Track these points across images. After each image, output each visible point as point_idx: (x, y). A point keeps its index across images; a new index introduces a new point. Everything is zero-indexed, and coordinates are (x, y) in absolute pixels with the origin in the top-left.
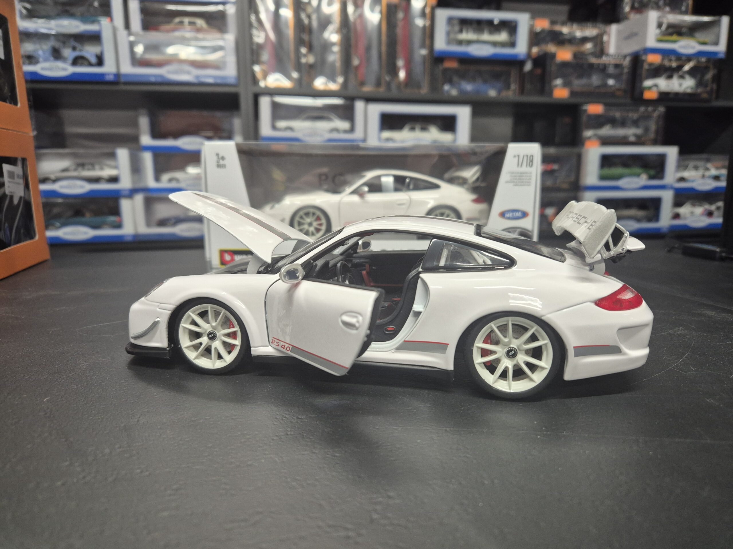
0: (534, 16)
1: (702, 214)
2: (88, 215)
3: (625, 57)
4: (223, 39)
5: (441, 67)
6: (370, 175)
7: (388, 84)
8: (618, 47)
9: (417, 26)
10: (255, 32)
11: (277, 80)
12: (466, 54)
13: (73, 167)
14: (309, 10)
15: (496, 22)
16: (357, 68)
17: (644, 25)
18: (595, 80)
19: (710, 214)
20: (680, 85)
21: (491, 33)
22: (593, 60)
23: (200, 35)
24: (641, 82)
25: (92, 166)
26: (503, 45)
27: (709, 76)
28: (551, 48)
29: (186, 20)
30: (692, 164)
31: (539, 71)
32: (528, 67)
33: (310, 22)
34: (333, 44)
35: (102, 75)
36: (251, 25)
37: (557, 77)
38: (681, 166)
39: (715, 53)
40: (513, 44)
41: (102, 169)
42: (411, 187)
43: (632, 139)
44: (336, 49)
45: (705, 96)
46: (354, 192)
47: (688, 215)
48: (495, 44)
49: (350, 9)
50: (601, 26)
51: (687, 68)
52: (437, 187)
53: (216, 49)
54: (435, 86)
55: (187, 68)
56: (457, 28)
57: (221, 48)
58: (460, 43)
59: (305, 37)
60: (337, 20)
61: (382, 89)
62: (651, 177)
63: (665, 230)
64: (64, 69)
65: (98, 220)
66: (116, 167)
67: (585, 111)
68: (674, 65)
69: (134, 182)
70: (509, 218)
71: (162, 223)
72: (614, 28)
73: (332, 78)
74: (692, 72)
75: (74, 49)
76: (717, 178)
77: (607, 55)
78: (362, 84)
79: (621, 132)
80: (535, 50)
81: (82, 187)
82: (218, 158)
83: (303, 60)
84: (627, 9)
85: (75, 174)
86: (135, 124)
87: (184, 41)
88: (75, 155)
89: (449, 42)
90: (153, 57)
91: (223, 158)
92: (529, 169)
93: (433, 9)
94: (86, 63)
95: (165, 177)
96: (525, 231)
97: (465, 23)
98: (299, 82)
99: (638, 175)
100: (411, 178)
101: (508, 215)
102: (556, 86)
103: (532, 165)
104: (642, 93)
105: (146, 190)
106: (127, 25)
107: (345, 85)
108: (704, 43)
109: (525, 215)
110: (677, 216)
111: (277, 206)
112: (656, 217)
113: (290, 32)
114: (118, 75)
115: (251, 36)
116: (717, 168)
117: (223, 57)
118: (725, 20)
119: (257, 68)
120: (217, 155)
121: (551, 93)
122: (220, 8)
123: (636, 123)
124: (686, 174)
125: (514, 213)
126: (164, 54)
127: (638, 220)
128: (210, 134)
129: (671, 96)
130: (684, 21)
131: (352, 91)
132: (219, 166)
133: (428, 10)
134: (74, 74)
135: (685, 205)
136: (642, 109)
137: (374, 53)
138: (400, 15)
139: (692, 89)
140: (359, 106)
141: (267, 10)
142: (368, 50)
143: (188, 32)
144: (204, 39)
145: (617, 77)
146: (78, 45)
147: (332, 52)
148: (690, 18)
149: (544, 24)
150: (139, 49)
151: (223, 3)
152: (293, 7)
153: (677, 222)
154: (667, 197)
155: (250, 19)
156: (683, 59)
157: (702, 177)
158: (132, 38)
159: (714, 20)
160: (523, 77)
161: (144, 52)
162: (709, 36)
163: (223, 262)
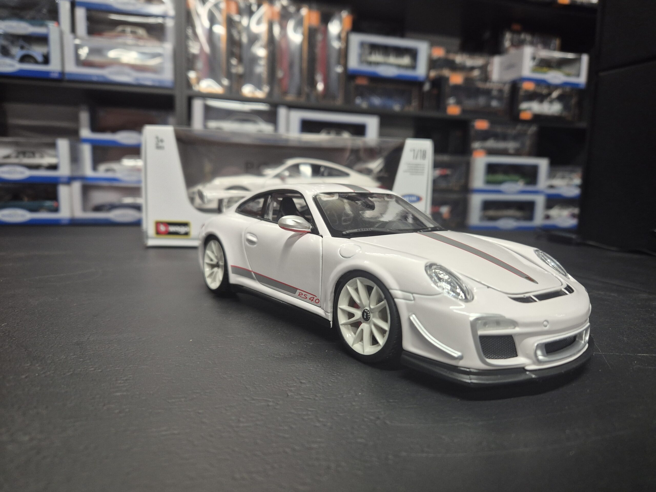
0: (433, 44)
1: (568, 216)
2: (25, 199)
3: (505, 84)
4: (162, 47)
5: (353, 84)
6: (291, 162)
7: (308, 96)
8: (500, 74)
9: (334, 48)
10: (191, 43)
11: (209, 86)
12: (376, 73)
13: (15, 155)
14: (240, 27)
16: (281, 80)
17: (521, 58)
18: (482, 101)
19: (574, 217)
20: (549, 109)
21: (396, 57)
22: (481, 85)
23: (141, 43)
24: (518, 105)
25: (33, 154)
26: (406, 67)
27: (574, 101)
28: (446, 72)
29: (128, 29)
30: (559, 174)
31: (435, 92)
32: (427, 87)
33: (240, 38)
34: (261, 58)
35: (48, 73)
36: (187, 37)
37: (450, 96)
38: (551, 175)
39: (577, 85)
40: (413, 67)
41: (42, 157)
42: (326, 174)
43: (511, 151)
44: (263, 63)
45: (569, 118)
46: (277, 176)
47: (557, 217)
48: (399, 66)
49: (277, 30)
50: (486, 57)
51: (555, 94)
52: (347, 175)
53: (154, 56)
54: (348, 98)
55: (127, 70)
56: (367, 51)
57: (159, 55)
58: (370, 63)
59: (236, 50)
60: (264, 38)
61: (302, 99)
62: (526, 184)
63: (538, 229)
64: (11, 66)
65: (35, 204)
66: (56, 156)
67: (473, 126)
68: (545, 91)
69: (72, 170)
71: (98, 209)
72: (497, 60)
73: (259, 86)
74: (560, 98)
75: (22, 48)
77: (490, 82)
78: (285, 93)
79: (501, 145)
80: (433, 73)
81: (22, 173)
82: (158, 141)
83: (234, 70)
84: (507, 44)
85: (16, 161)
86: (76, 119)
87: (125, 46)
88: (16, 144)
89: (362, 61)
90: (96, 59)
91: (162, 141)
92: (422, 161)
93: (348, 34)
94: (32, 60)
95: (102, 167)
97: (374, 48)
98: (229, 89)
99: (516, 181)
100: (326, 167)
102: (450, 104)
103: (425, 157)
104: (518, 114)
105: (83, 178)
106: (73, 30)
107: (270, 94)
108: (569, 76)
109: (419, 199)
110: (548, 217)
112: (530, 217)
113: (223, 45)
114: (62, 74)
115: (186, 47)
117: (161, 63)
118: (585, 59)
119: (192, 75)
120: (157, 138)
121: (445, 109)
122: (160, 20)
123: (515, 138)
124: (557, 182)
125: (411, 198)
126: (106, 56)
127: (517, 219)
129: (542, 118)
130: (552, 57)
131: (276, 97)
132: (159, 147)
133: (343, 35)
134: (21, 71)
135: (554, 208)
136: (519, 127)
137: (296, 70)
138: (319, 37)
139: (559, 112)
141: (202, 26)
142: (291, 65)
143: (130, 40)
144: (144, 46)
145: (500, 98)
146: (26, 45)
147: (260, 65)
148: (558, 55)
149: (439, 53)
150: (84, 52)
151: (164, 16)
152: (225, 24)
153: (548, 222)
154: (540, 200)
155: (186, 32)
156: (551, 87)
157: (568, 185)
158: (77, 41)
159: (577, 58)
160: (422, 96)
161: (88, 54)
162: (573, 70)
163: (158, 233)
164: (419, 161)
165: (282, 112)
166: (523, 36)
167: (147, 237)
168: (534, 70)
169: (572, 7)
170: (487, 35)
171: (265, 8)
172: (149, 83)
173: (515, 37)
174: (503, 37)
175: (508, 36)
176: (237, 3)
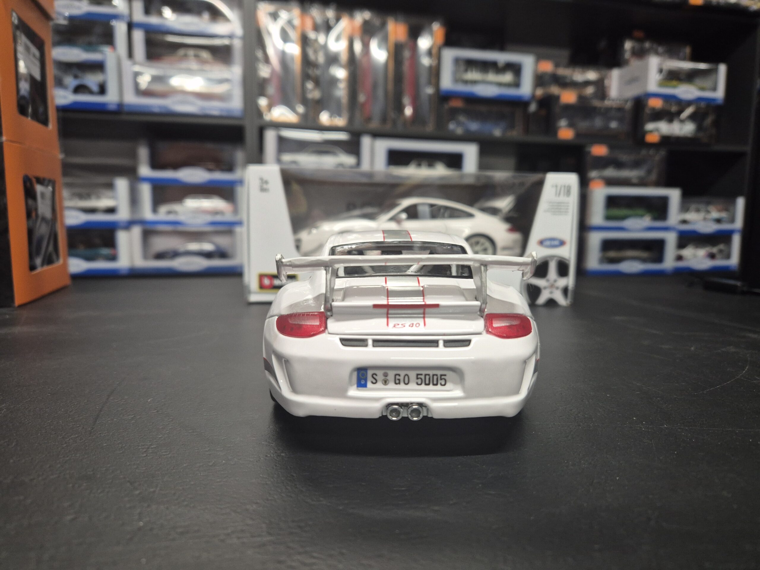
0: (539, 58)
1: (705, 257)
2: (81, 247)
3: (626, 101)
4: (230, 72)
5: (446, 106)
7: (394, 122)
8: (619, 90)
9: (424, 65)
10: (260, 66)
11: (283, 114)
12: (472, 94)
13: (70, 197)
14: (316, 46)
15: (501, 64)
16: (363, 105)
17: (645, 70)
18: (598, 122)
19: (712, 256)
20: (681, 129)
21: (496, 73)
22: (596, 103)
23: (207, 67)
24: (642, 125)
25: (89, 197)
26: (507, 85)
27: (709, 120)
28: (555, 90)
29: (191, 53)
30: (693, 206)
31: (543, 112)
32: (533, 107)
33: (317, 58)
34: (340, 81)
35: (103, 105)
36: (257, 59)
37: (560, 118)
38: (684, 208)
39: (714, 100)
40: (517, 84)
42: (446, 215)
43: (635, 181)
44: (342, 85)
45: (705, 140)
46: (392, 219)
47: (691, 257)
48: (500, 84)
49: (358, 47)
50: (603, 70)
51: (689, 111)
52: (470, 215)
53: (222, 81)
54: (441, 123)
55: (192, 99)
56: (462, 68)
57: (226, 81)
58: (466, 82)
59: (310, 72)
60: (344, 57)
61: (388, 126)
62: (655, 219)
63: (669, 271)
64: (65, 97)
65: (91, 252)
66: (114, 198)
67: (589, 153)
68: (674, 109)
69: (132, 213)
70: (548, 247)
71: (160, 256)
72: (615, 73)
73: (336, 112)
74: (692, 117)
75: (76, 77)
76: (718, 221)
77: (609, 99)
78: (369, 119)
79: (625, 173)
80: (539, 92)
81: (77, 217)
82: (261, 183)
83: (310, 96)
84: (627, 55)
85: (72, 204)
86: (134, 156)
87: (189, 72)
88: (72, 185)
89: (457, 80)
90: (158, 87)
91: (266, 182)
92: (566, 199)
93: (440, 49)
94: (87, 91)
95: (163, 209)
97: (470, 64)
98: (304, 117)
99: (642, 216)
100: (445, 208)
101: (546, 243)
102: (561, 127)
103: (570, 194)
104: (644, 136)
105: (142, 222)
106: (130, 54)
107: (351, 120)
108: (703, 89)
109: (562, 243)
110: (680, 258)
111: (314, 231)
112: (659, 258)
113: (297, 66)
114: (120, 105)
115: (255, 71)
116: (719, 211)
117: (229, 89)
118: (722, 69)
119: (263, 102)
120: (261, 179)
121: (555, 133)
122: (226, 42)
123: (636, 165)
124: (691, 216)
125: (552, 242)
126: (167, 84)
127: (644, 260)
128: (212, 166)
129: (672, 140)
130: (682, 68)
131: (358, 125)
132: (263, 190)
133: (434, 51)
134: (76, 103)
135: (688, 248)
136: (644, 152)
137: (380, 93)
138: (407, 54)
139: (692, 133)
141: (274, 46)
142: (375, 86)
143: (194, 65)
144: (211, 72)
145: (620, 120)
146: (80, 74)
147: (338, 88)
148: (687, 65)
149: (547, 67)
150: (144, 81)
151: (231, 37)
152: (300, 43)
153: (681, 264)
154: (671, 238)
155: (255, 52)
156: (683, 104)
157: (705, 219)
158: (137, 68)
159: (712, 68)
160: (528, 118)
161: (150, 83)
162: (707, 82)
163: (262, 287)
164: (563, 198)
165: (366, 141)
166: (647, 45)
167: (249, 292)
168: (661, 84)
169: (707, 8)
170: (603, 44)
171: (344, 23)
172: (215, 113)
173: (637, 45)
174: (622, 46)
175: (628, 45)
176: (313, 19)
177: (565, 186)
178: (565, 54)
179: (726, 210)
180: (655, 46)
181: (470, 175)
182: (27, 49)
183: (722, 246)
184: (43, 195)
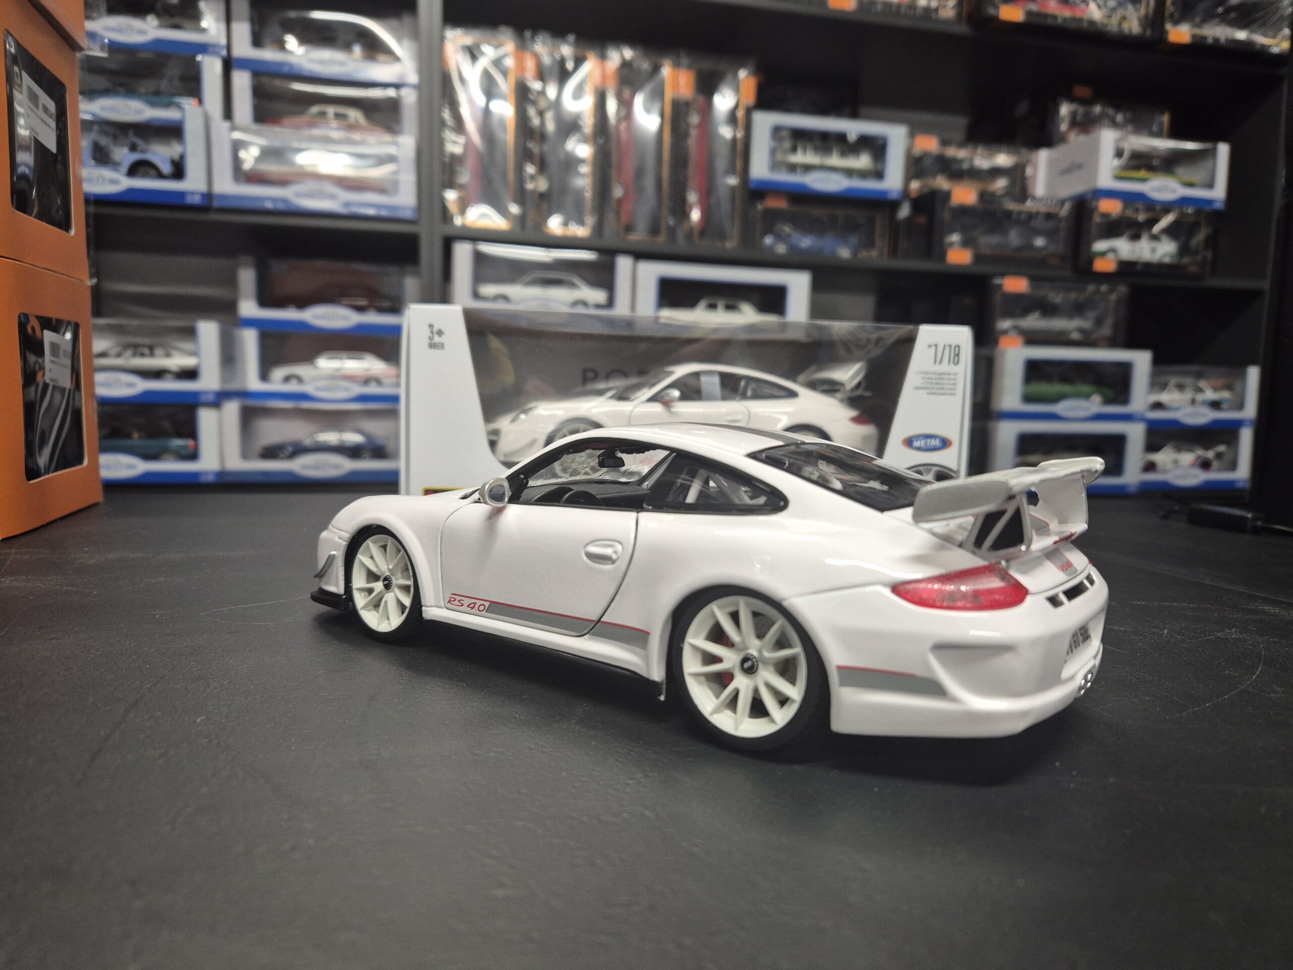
0: (916, 130)
1: (1193, 465)
2: (136, 435)
3: (1062, 202)
4: (396, 144)
5: (760, 207)
6: (681, 371)
7: (672, 231)
8: (1050, 184)
9: (723, 138)
10: (449, 135)
11: (484, 215)
12: (803, 186)
13: (117, 350)
14: (542, 104)
15: (852, 137)
16: (620, 202)
17: (1094, 151)
18: (1014, 238)
19: (1205, 465)
20: (1153, 250)
21: (843, 154)
22: (1011, 206)
23: (357, 136)
24: (1089, 244)
25: (151, 350)
26: (863, 174)
27: (1201, 236)
28: (942, 183)
29: (331, 110)
30: (1173, 381)
31: (921, 219)
32: (904, 212)
33: (543, 123)
34: (581, 161)
35: (182, 194)
36: (441, 123)
37: (951, 231)
38: (1157, 383)
39: (1209, 202)
40: (879, 175)
41: (168, 355)
42: (749, 393)
43: (1075, 336)
44: (585, 169)
45: (1193, 269)
46: (653, 399)
47: (1169, 466)
48: (849, 173)
49: (612, 106)
50: (1024, 151)
51: (1166, 221)
52: (792, 394)
53: (382, 160)
54: (749, 236)
55: (330, 188)
56: (787, 144)
57: (391, 159)
58: (793, 168)
59: (533, 146)
60: (588, 123)
61: (661, 239)
62: (1108, 401)
63: (1132, 489)
64: (113, 182)
65: (154, 444)
66: (195, 353)
67: (1000, 287)
68: (1141, 217)
69: (224, 379)
70: (919, 449)
71: (270, 453)
72: (1043, 156)
73: (576, 217)
74: (1171, 231)
75: (133, 148)
76: (1215, 405)
77: (1034, 198)
78: (629, 228)
79: (1059, 324)
80: (915, 185)
81: (130, 385)
82: (432, 332)
83: (530, 186)
84: (1064, 127)
85: (119, 362)
86: (232, 282)
87: (326, 143)
88: (119, 330)
89: (775, 165)
90: (272, 168)
91: (440, 333)
92: (952, 368)
93: (749, 111)
94: (153, 172)
95: (279, 373)
96: (945, 470)
97: (800, 137)
98: (521, 220)
99: (1087, 396)
100: (750, 379)
101: (917, 444)
102: (951, 244)
103: (958, 361)
104: (1090, 262)
105: (243, 394)
106: (228, 113)
107: (598, 229)
108: (1191, 185)
109: (945, 443)
110: (1150, 467)
112: (1119, 468)
113: (509, 137)
114: (208, 196)
115: (442, 142)
116: (1216, 389)
117: (395, 173)
118: (1223, 150)
119: (451, 196)
120: (431, 326)
121: (943, 256)
122: (391, 93)
123: (1078, 309)
124: (1164, 397)
125: (928, 440)
126: (292, 163)
128: (362, 302)
129: (1139, 268)
130: (1155, 149)
131: (610, 238)
132: (433, 346)
133: (740, 114)
134: (131, 191)
135: (1163, 450)
136: (1091, 288)
137: (649, 182)
138: (694, 119)
139: (1172, 257)
140: (624, 264)
141: (471, 101)
142: (639, 173)
143: (334, 130)
144: (362, 143)
145: (1050, 234)
146: (140, 143)
147: (579, 174)
148: (1164, 145)
149: (929, 144)
150: (249, 157)
151: (397, 86)
152: (513, 98)
153: (1151, 477)
154: (1135, 433)
155: (442, 113)
156: (1156, 209)
157: (1193, 402)
158: (237, 135)
159: (1205, 148)
160: (895, 229)
161: (258, 160)
162: (1198, 174)
164: (945, 367)
166: (1097, 109)
168: (1120, 175)
169: (1197, 48)
170: (1023, 108)
171: (590, 66)
172: (370, 212)
173: (1081, 110)
174: (1056, 111)
175: (1065, 110)
176: (537, 57)
177: (950, 346)
178: (960, 122)
179: (1229, 387)
180: (1111, 111)
181: (796, 325)
182: (33, 98)
183: (1222, 448)
184: (55, 347)
